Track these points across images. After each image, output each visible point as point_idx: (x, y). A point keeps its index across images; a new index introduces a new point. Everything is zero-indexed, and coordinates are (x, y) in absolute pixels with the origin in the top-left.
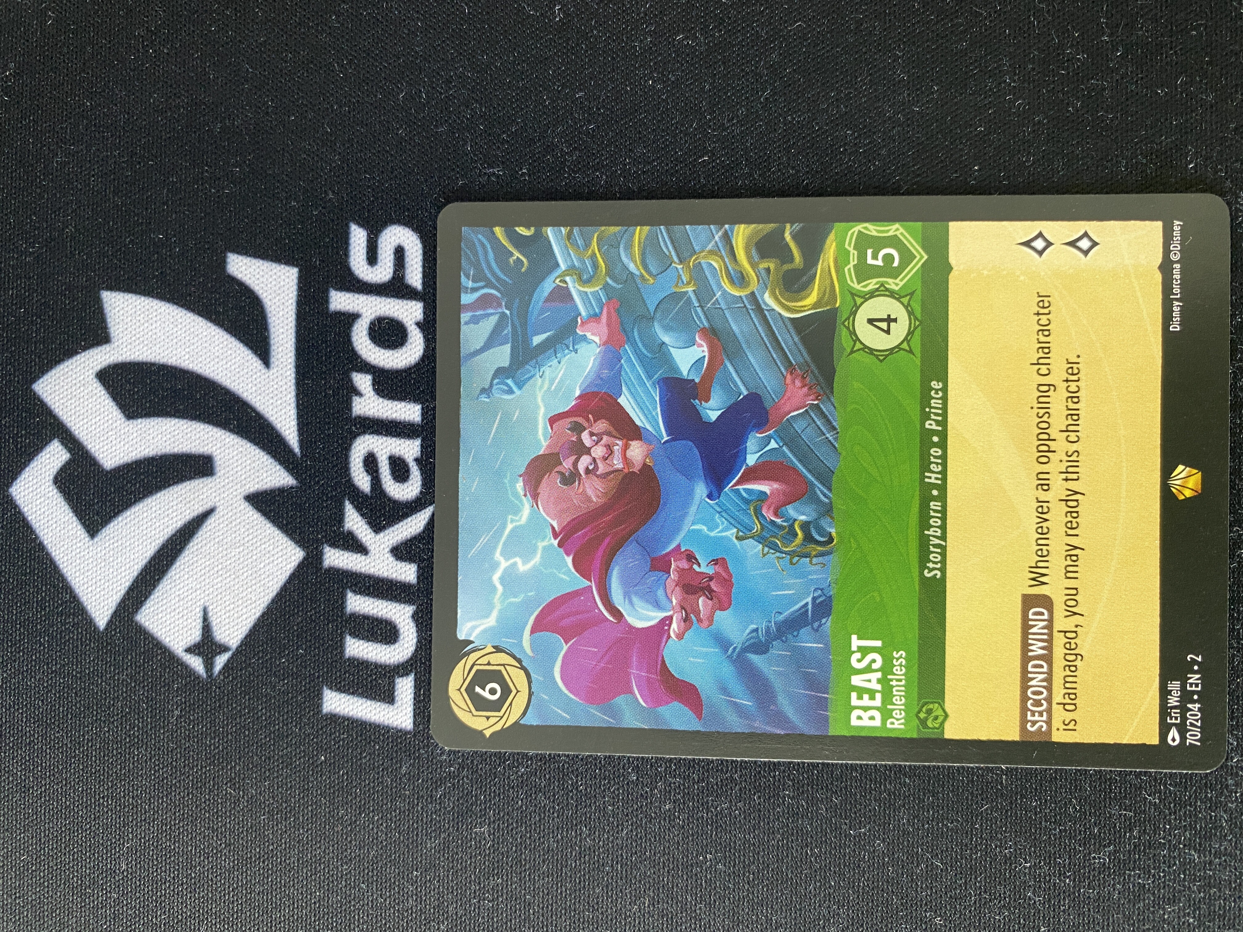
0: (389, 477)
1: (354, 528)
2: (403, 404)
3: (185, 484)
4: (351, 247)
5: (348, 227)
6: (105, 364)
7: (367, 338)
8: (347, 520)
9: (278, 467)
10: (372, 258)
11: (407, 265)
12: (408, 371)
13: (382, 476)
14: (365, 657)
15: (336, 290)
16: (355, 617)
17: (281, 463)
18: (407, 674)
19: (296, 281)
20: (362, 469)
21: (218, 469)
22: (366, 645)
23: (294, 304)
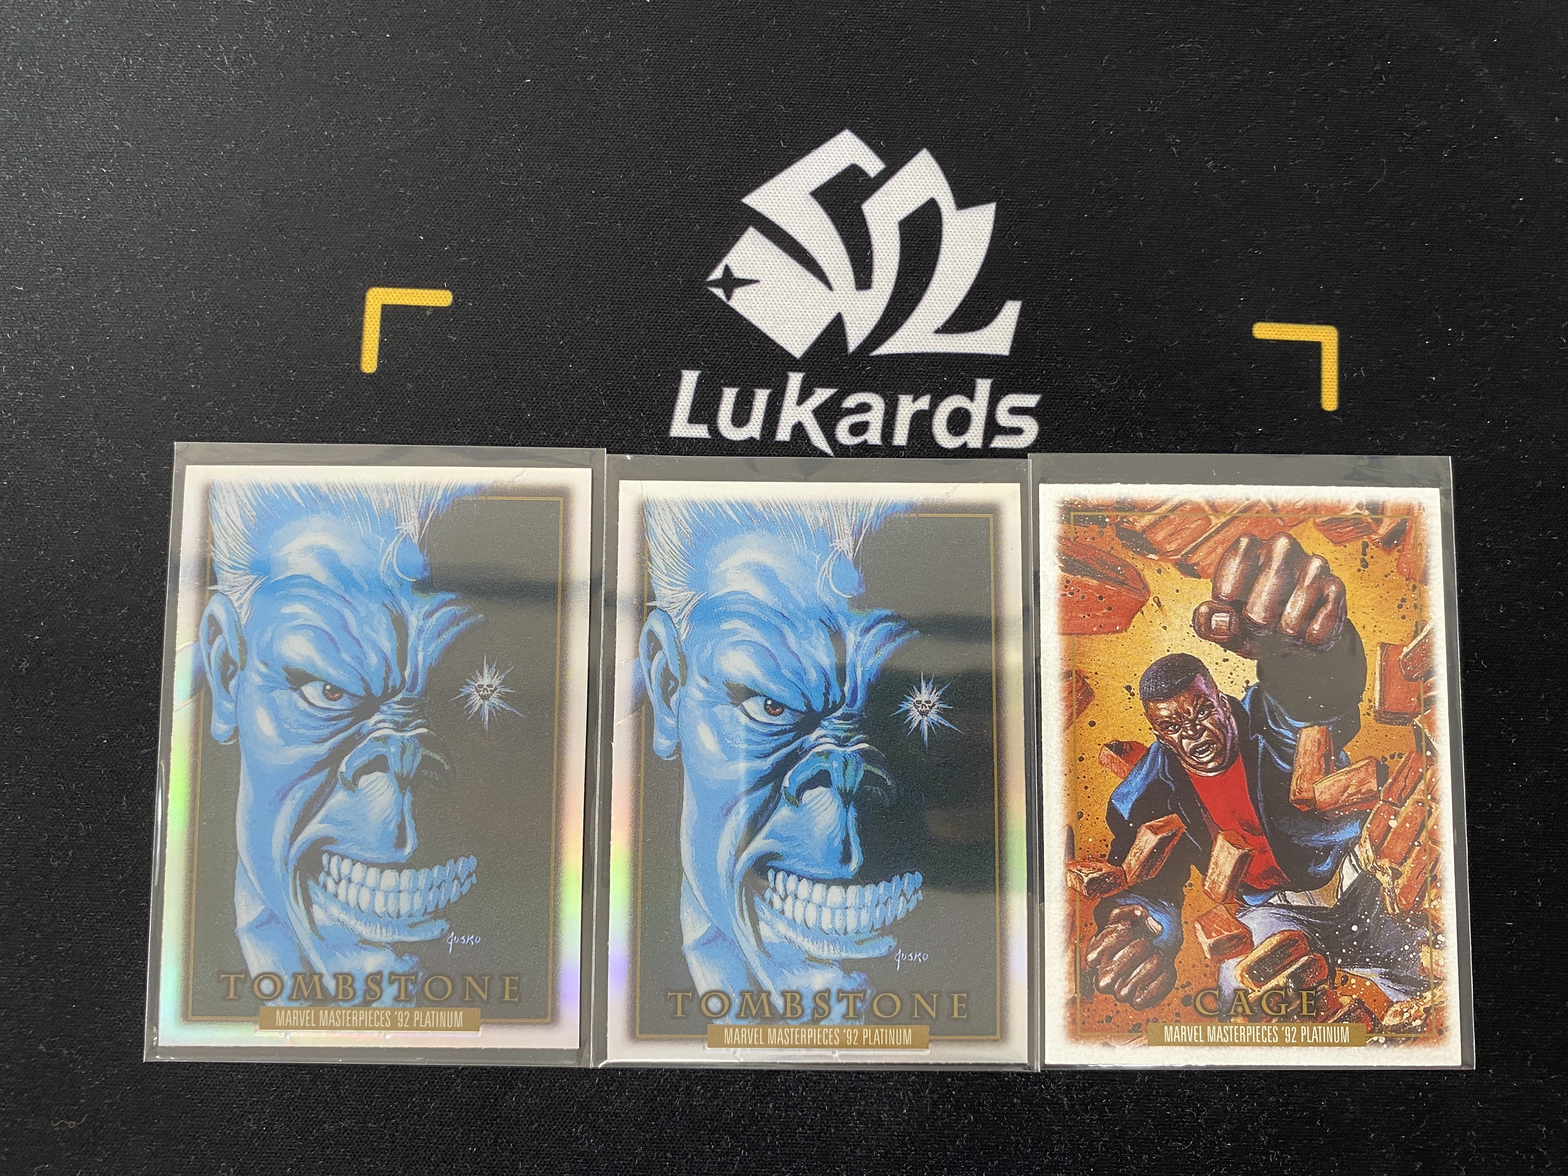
0: (853, 421)
1: (816, 395)
2: (907, 432)
3: (850, 267)
4: (1023, 395)
5: (1038, 393)
6: (941, 205)
7: (955, 406)
8: (823, 390)
9: (862, 339)
10: (1015, 411)
11: (1008, 436)
12: (932, 437)
13: (854, 416)
14: (724, 402)
15: (992, 384)
16: (753, 395)
17: (865, 341)
18: (710, 433)
19: (999, 353)
20: (859, 401)
21: (861, 292)
22: (732, 403)
23: (982, 352)
